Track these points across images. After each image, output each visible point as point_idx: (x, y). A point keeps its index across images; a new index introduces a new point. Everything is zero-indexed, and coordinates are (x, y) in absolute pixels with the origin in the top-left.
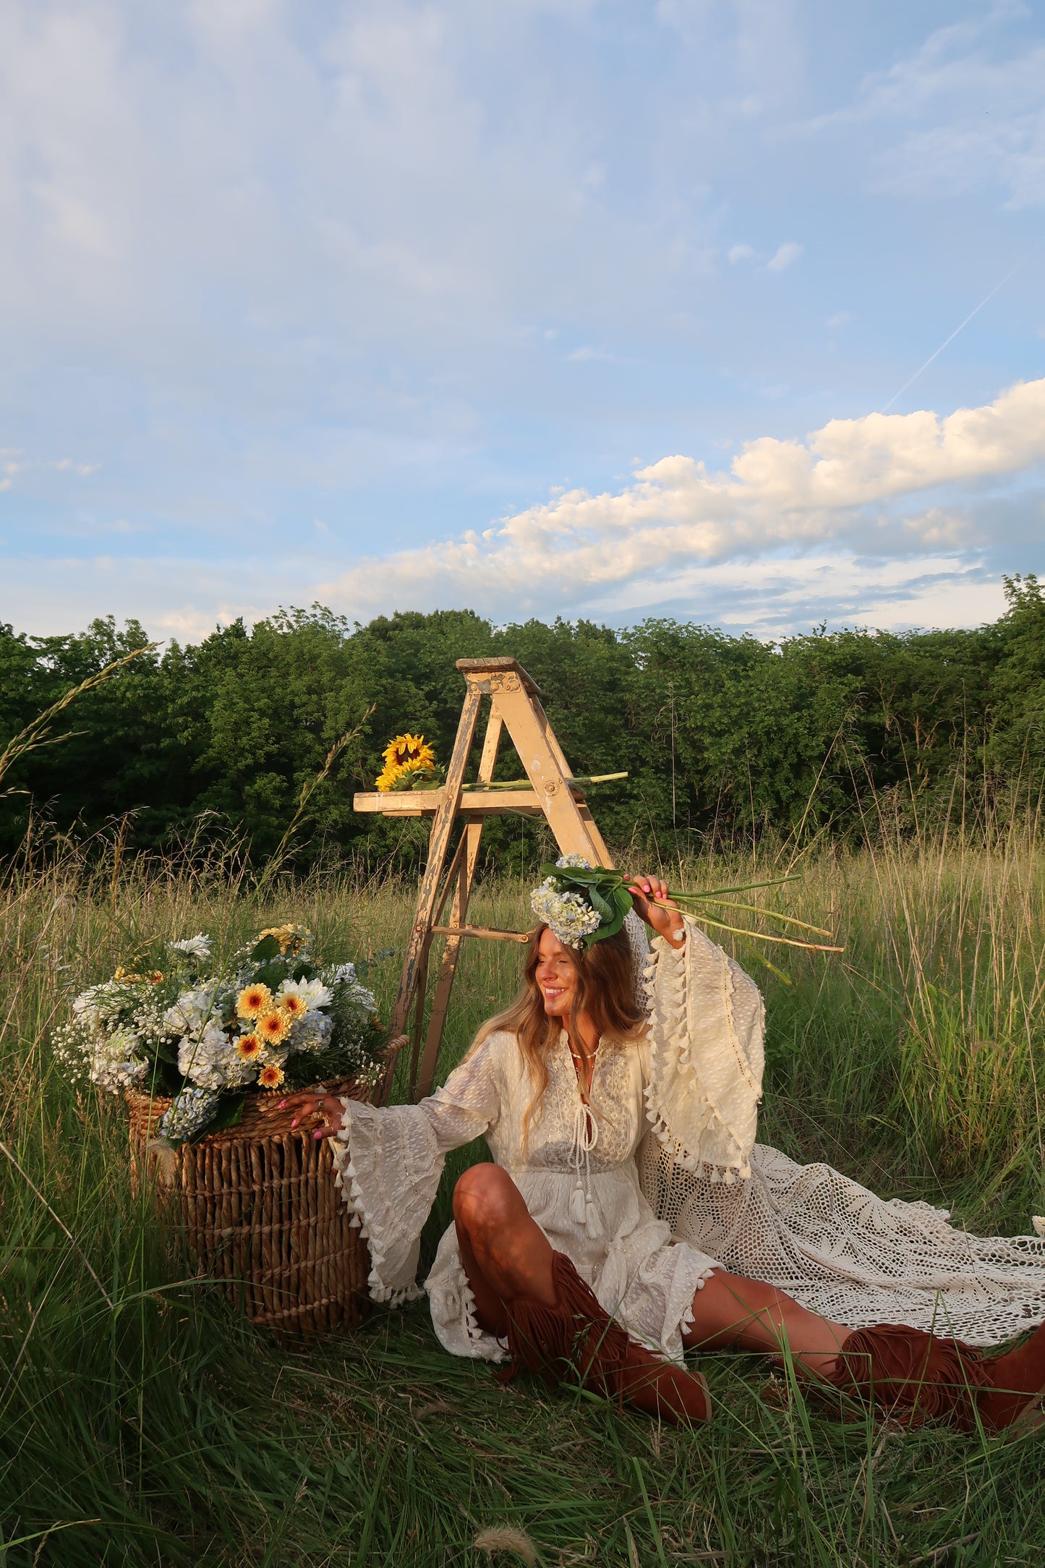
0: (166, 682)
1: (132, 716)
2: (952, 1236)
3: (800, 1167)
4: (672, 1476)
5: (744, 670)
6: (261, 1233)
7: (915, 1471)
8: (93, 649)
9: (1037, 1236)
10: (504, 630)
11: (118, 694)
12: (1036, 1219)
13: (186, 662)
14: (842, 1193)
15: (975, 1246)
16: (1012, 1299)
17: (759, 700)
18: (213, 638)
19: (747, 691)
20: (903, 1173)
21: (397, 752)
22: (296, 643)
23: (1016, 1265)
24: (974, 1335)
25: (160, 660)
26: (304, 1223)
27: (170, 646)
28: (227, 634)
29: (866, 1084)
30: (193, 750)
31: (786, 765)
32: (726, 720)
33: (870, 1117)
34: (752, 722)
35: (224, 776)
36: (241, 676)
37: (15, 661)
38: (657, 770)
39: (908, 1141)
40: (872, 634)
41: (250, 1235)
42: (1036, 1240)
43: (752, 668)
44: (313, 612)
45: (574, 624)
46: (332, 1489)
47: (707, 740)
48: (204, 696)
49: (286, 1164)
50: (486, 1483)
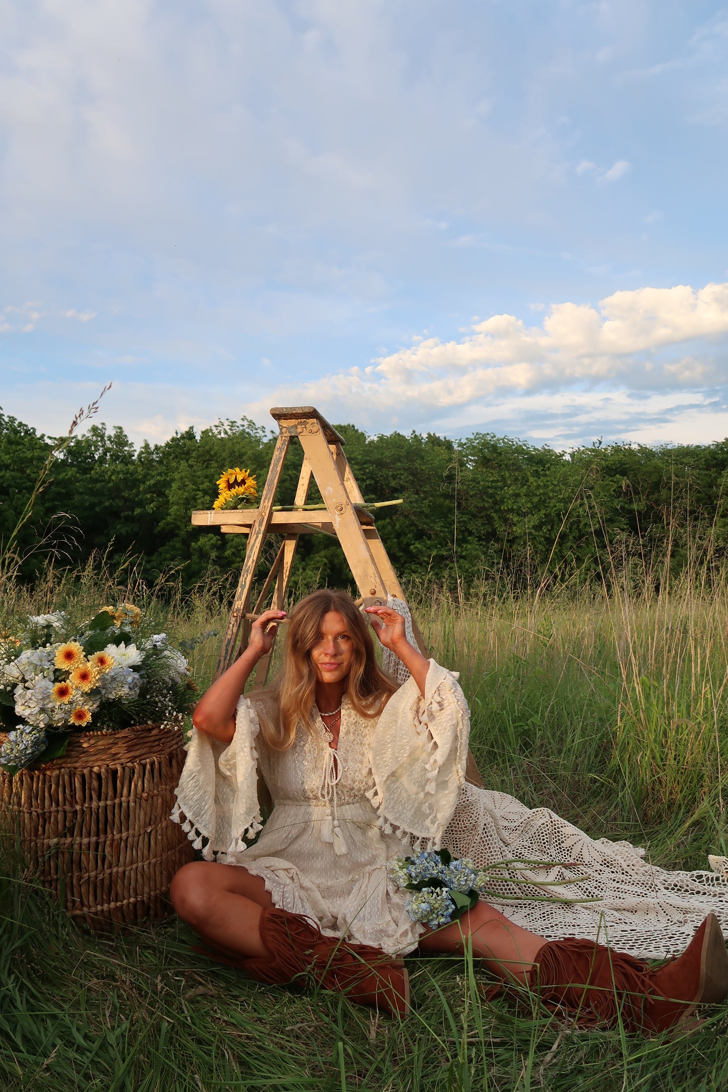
0: (139, 470)
1: (115, 492)
2: (645, 868)
3: (528, 810)
4: (379, 1058)
5: (542, 470)
6: (80, 844)
7: (584, 1065)
8: (90, 446)
9: (712, 871)
10: (376, 439)
11: (107, 477)
12: (711, 857)
13: (154, 456)
14: (558, 832)
15: (662, 878)
16: (686, 922)
17: (553, 491)
18: (173, 440)
19: (545, 485)
20: (615, 819)
21: (228, 481)
22: (229, 444)
23: (693, 894)
24: (652, 949)
25: (136, 454)
26: (117, 837)
27: (143, 445)
28: (183, 437)
29: (591, 751)
30: (156, 518)
31: (571, 537)
32: (529, 505)
33: (591, 775)
34: (546, 507)
35: (178, 535)
36: (191, 466)
37: (37, 453)
38: (480, 539)
39: (620, 795)
40: (634, 447)
41: (72, 845)
42: (710, 874)
43: (549, 469)
44: (242, 423)
45: (425, 436)
46: (97, 1054)
47: (516, 519)
48: (165, 480)
49: (103, 790)
50: (224, 1055)
